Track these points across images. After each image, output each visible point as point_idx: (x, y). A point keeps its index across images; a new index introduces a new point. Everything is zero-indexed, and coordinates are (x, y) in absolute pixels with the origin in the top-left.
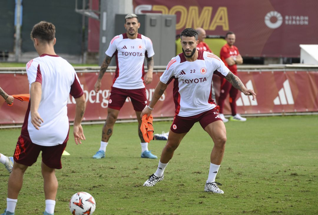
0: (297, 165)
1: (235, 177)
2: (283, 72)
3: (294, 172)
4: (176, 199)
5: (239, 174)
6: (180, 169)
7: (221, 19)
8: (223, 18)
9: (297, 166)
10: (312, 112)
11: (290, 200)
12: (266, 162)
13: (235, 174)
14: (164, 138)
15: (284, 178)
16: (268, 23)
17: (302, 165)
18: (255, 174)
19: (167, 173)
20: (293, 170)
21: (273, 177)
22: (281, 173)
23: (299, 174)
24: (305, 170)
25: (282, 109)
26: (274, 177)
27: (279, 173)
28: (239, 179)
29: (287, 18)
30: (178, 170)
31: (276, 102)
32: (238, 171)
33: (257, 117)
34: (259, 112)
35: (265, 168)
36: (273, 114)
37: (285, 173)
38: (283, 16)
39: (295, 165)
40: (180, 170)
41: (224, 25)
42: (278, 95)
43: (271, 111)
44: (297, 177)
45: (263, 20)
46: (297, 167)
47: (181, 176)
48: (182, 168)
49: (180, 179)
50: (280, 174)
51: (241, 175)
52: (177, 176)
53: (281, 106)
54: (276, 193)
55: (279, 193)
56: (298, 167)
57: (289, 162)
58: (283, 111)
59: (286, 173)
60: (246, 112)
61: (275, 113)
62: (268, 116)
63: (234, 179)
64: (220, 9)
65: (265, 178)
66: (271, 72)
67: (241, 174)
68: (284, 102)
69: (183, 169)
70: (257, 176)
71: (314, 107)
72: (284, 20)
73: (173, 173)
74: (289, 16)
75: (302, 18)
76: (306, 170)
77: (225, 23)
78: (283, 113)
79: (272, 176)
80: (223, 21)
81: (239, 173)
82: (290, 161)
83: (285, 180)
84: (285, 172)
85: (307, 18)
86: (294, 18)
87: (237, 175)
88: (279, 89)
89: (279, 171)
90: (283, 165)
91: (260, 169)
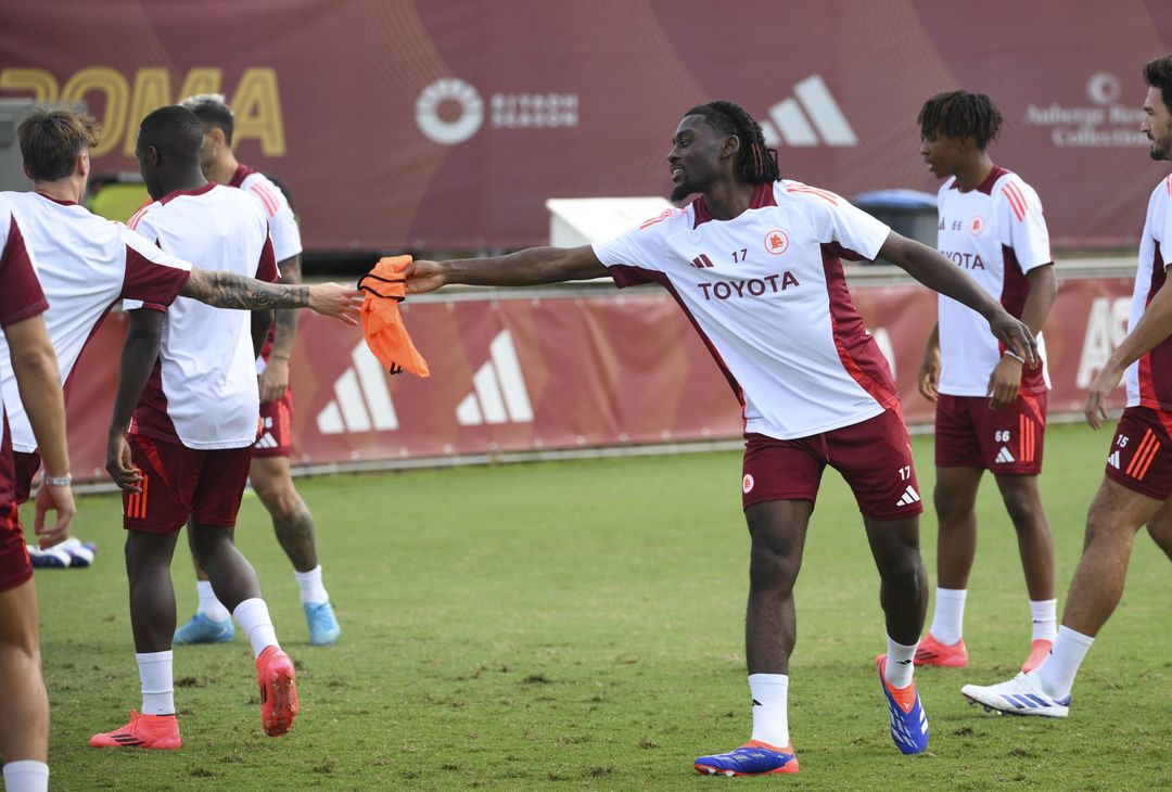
0: (549, 646)
1: (319, 698)
2: (487, 302)
3: (536, 672)
4: (102, 783)
5: (334, 684)
6: (117, 673)
7: (254, 112)
8: (263, 109)
9: (548, 649)
10: (599, 447)
11: (523, 775)
12: (431, 638)
13: (320, 684)
14: (52, 561)
15: (501, 695)
16: (431, 126)
17: (565, 645)
18: (393, 684)
19: (67, 688)
20: (533, 666)
21: (459, 692)
22: (491, 674)
23: (553, 678)
24: (579, 663)
25: (490, 438)
26: (465, 691)
27: (483, 674)
28: (332, 702)
29: (498, 102)
30: (107, 677)
31: (467, 413)
32: (331, 674)
33: (398, 471)
34: (404, 453)
35: (430, 661)
36: (457, 461)
37: (503, 674)
38: (485, 95)
39: (542, 645)
40: (114, 677)
41: (265, 136)
42: (472, 389)
43: (448, 449)
44: (547, 690)
45: (410, 112)
46: (549, 654)
47: (120, 700)
48: (124, 670)
49: (116, 710)
50: (487, 677)
51: (340, 688)
52: (105, 699)
53: (485, 430)
54: (473, 751)
55: (484, 750)
56: (553, 651)
57: (518, 634)
58: (494, 446)
59: (508, 674)
60: (355, 455)
61: (463, 454)
62: (439, 468)
63: (316, 703)
64: (251, 75)
65: (432, 696)
66: (443, 304)
67: (342, 686)
68: (495, 415)
69: (128, 673)
70: (401, 691)
71: (608, 430)
72: (487, 111)
73: (90, 689)
74: (506, 92)
75: (554, 101)
76: (584, 660)
77: (269, 127)
78: (494, 453)
79: (456, 689)
80: (263, 119)
81: (333, 680)
82: (521, 631)
83: (505, 703)
84: (505, 670)
85: (571, 101)
86: (525, 101)
87: (326, 689)
88: (477, 365)
89: (483, 668)
90: (496, 645)
91: (413, 663)
